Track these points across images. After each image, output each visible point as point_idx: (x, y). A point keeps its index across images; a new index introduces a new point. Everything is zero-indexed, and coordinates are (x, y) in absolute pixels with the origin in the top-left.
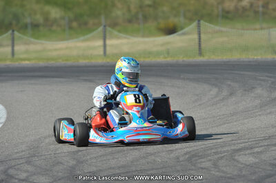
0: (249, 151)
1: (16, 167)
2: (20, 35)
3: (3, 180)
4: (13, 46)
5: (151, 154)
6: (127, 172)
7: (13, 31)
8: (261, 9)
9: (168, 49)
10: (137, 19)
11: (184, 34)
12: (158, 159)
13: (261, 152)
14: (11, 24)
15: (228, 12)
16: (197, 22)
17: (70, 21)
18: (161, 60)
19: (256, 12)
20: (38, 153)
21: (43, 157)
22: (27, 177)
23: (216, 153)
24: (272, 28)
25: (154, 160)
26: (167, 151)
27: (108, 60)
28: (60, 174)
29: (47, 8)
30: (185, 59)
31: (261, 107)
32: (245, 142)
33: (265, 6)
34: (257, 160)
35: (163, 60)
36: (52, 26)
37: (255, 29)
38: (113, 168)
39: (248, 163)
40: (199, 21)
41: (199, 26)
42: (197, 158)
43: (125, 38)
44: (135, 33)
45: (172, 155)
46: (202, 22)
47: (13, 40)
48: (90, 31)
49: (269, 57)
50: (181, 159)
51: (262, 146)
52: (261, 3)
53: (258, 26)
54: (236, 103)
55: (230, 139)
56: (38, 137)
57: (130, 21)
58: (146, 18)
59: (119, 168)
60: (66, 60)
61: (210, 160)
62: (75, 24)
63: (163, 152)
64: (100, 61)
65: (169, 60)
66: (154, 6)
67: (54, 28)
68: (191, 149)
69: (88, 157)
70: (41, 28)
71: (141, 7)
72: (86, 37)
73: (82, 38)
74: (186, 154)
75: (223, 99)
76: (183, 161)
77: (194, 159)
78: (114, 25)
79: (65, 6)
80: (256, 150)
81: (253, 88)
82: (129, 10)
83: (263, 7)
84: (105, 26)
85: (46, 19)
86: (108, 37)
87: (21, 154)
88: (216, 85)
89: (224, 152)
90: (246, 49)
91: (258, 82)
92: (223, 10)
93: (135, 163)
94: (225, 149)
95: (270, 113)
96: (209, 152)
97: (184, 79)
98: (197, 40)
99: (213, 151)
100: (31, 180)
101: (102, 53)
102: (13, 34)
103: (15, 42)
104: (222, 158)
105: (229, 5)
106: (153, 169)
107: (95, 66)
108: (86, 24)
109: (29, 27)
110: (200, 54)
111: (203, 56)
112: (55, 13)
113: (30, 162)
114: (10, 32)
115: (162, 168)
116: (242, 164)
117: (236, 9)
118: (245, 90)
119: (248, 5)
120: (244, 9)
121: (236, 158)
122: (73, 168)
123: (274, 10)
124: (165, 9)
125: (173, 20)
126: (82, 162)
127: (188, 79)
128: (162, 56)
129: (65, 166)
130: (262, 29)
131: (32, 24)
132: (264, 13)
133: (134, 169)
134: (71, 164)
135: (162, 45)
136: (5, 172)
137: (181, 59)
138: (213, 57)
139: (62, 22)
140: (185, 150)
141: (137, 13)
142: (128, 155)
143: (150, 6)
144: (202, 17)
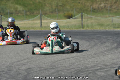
0: (102, 70)
1: (1, 75)
2: (4, 17)
4: (1, 22)
5: (60, 71)
7: (1, 16)
8: (109, 8)
9: (68, 25)
10: (55, 11)
11: (76, 18)
12: (63, 73)
13: (107, 71)
15: (95, 9)
16: (81, 13)
17: (26, 12)
19: (107, 10)
20: (11, 69)
21: (13, 71)
23: (88, 71)
24: (113, 17)
25: (61, 73)
26: (68, 69)
27: (42, 29)
28: (20, 79)
29: (17, 6)
30: (76, 29)
31: (108, 51)
32: (100, 66)
33: (111, 7)
34: (106, 74)
35: (66, 30)
36: (18, 13)
37: (107, 17)
39: (101, 75)
40: (82, 13)
41: (82, 15)
42: (80, 73)
43: (50, 20)
44: (54, 17)
45: (69, 71)
47: (1, 19)
48: (35, 16)
49: (112, 29)
50: (73, 73)
51: (107, 68)
52: (109, 6)
53: (107, 16)
54: (97, 49)
55: (94, 65)
56: (11, 62)
57: (52, 12)
58: (59, 11)
59: (46, 76)
60: (25, 29)
61: (85, 74)
62: (28, 13)
63: (65, 70)
64: (39, 30)
65: (69, 30)
66: (63, 6)
67: (19, 14)
68: (77, 69)
69: (33, 71)
70: (14, 15)
71: (57, 6)
72: (33, 19)
73: (31, 19)
74: (75, 71)
75: (92, 47)
76: (73, 74)
77: (78, 73)
78: (45, 14)
79: (24, 5)
80: (105, 70)
81: (105, 43)
82: (52, 7)
83: (110, 7)
84: (41, 14)
85: (16, 11)
86: (42, 19)
87: (4, 70)
88: (89, 41)
89: (92, 70)
90: (102, 25)
91: (107, 40)
92: (92, 8)
93: (53, 75)
94: (92, 69)
95: (112, 54)
96: (85, 70)
97: (75, 38)
98: (81, 21)
99: (87, 70)
101: (40, 26)
104: (90, 73)
105: (95, 6)
107: (36, 32)
108: (33, 13)
109: (8, 14)
110: (82, 27)
111: (84, 28)
112: (20, 8)
113: (7, 73)
116: (99, 76)
117: (99, 8)
118: (101, 44)
119: (104, 6)
120: (102, 8)
121: (97, 73)
122: (26, 76)
123: (115, 9)
124: (68, 7)
125: (71, 13)
126: (30, 74)
128: (65, 28)
129: (22, 75)
130: (109, 17)
131: (9, 13)
132: (110, 10)
134: (25, 75)
135: (66, 23)
137: (74, 29)
138: (88, 29)
139: (23, 12)
140: (75, 69)
141: (55, 9)
142: (50, 71)
143: (61, 6)
144: (83, 11)
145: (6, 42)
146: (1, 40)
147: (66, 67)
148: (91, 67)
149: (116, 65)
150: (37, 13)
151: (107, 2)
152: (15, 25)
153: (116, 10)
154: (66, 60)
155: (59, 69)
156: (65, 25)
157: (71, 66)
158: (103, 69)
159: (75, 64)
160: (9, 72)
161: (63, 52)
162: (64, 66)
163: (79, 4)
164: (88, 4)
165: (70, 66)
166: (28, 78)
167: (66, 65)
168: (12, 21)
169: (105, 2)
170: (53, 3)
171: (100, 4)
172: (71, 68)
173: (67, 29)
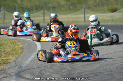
1: (45, 70)
2: (47, 12)
3: (39, 76)
4: (44, 17)
5: (106, 65)
6: (94, 73)
7: (44, 10)
9: (113, 19)
10: (99, 5)
11: (120, 12)
12: (108, 68)
14: (43, 7)
17: (69, 6)
21: (57, 66)
22: (50, 74)
25: (106, 68)
27: (86, 23)
28: (64, 73)
30: (120, 23)
36: (61, 8)
38: (88, 71)
45: (114, 66)
47: (44, 14)
48: (78, 10)
50: (118, 68)
57: (96, 6)
58: (103, 5)
59: (91, 71)
60: (68, 23)
62: (71, 7)
65: (113, 23)
69: (77, 66)
70: (56, 9)
72: (76, 13)
73: (74, 13)
74: (120, 66)
78: (89, 8)
82: (96, 1)
84: (85, 8)
85: (59, 5)
86: (86, 13)
93: (98, 69)
97: (120, 32)
100: (51, 76)
101: (83, 20)
102: (44, 11)
103: (45, 15)
106: (106, 72)
108: (76, 7)
112: (63, 3)
113: (51, 68)
114: (43, 10)
115: (110, 72)
122: (70, 71)
125: (115, 6)
126: (74, 68)
128: (110, 22)
129: (67, 70)
131: (52, 7)
133: (97, 72)
134: (69, 69)
135: (110, 17)
136: (40, 72)
137: (119, 23)
139: (66, 6)
141: (99, 3)
142: (95, 66)
145: (51, 38)
146: (46, 36)
150: (80, 7)
152: (58, 20)
154: (111, 54)
156: (109, 18)
160: (53, 67)
161: (102, 45)
165: (116, 60)
166: (73, 73)
168: (54, 16)
172: (116, 62)
173: (112, 23)
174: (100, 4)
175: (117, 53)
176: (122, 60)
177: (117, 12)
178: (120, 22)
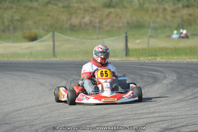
5: (18, 128)
8: (97, 24)
9: (31, 52)
10: (9, 29)
11: (42, 41)
15: (74, 26)
18: (26, 59)
19: (94, 27)
26: (30, 125)
32: (85, 120)
33: (101, 22)
37: (93, 39)
40: (54, 32)
41: (53, 36)
44: (7, 39)
45: (33, 128)
46: (56, 33)
51: (97, 123)
52: (97, 20)
53: (95, 37)
55: (75, 117)
57: (4, 31)
58: (15, 29)
63: (27, 126)
65: (32, 59)
66: (22, 20)
68: (46, 125)
71: (12, 21)
82: (3, 23)
83: (99, 23)
88: (65, 79)
92: (71, 25)
97: (43, 73)
98: (52, 46)
105: (75, 21)
110: (54, 55)
111: (56, 57)
117: (80, 24)
119: (89, 21)
120: (86, 25)
123: (107, 26)
124: (30, 23)
125: (34, 31)
127: (45, 74)
128: (26, 57)
130: (98, 39)
132: (100, 28)
137: (40, 59)
138: (63, 58)
140: (43, 125)
141: (9, 26)
142: (1, 128)
143: (18, 20)
144: (56, 29)
147: (29, 121)
148: (71, 121)
149: (110, 118)
151: (95, 14)
153: (109, 28)
154: (27, 109)
155: (17, 124)
157: (37, 119)
158: (90, 124)
159: (43, 117)
162: (24, 120)
163: (49, 18)
164: (63, 17)
165: (35, 119)
167: (29, 118)
169: (91, 15)
170: (6, 16)
171: (83, 18)
172: (36, 123)
173: (29, 59)
174: (11, 28)
175: (37, 107)
176: (45, 118)
177: (38, 42)
178: (42, 58)
